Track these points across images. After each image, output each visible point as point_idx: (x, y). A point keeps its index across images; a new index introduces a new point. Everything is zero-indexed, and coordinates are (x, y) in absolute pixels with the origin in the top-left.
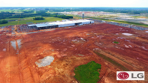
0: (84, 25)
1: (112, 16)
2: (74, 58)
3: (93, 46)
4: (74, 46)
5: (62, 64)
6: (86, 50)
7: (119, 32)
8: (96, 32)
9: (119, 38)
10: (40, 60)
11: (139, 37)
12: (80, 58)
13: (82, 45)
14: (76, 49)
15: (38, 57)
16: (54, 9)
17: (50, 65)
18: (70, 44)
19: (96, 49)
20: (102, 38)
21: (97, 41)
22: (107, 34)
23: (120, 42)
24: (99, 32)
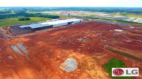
0: (76, 24)
1: (93, 15)
2: (95, 57)
3: (101, 44)
4: (84, 45)
5: (89, 65)
6: (98, 48)
7: (111, 29)
8: (92, 30)
9: (115, 34)
10: (62, 64)
11: (129, 32)
12: (100, 56)
13: (90, 43)
14: (89, 48)
15: (59, 61)
16: (32, 9)
17: (78, 68)
18: (79, 44)
19: (106, 46)
20: (102, 35)
21: (100, 38)
22: (103, 31)
23: (119, 38)
24: (95, 30)
